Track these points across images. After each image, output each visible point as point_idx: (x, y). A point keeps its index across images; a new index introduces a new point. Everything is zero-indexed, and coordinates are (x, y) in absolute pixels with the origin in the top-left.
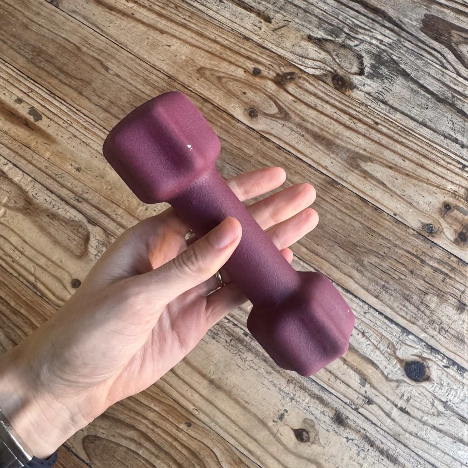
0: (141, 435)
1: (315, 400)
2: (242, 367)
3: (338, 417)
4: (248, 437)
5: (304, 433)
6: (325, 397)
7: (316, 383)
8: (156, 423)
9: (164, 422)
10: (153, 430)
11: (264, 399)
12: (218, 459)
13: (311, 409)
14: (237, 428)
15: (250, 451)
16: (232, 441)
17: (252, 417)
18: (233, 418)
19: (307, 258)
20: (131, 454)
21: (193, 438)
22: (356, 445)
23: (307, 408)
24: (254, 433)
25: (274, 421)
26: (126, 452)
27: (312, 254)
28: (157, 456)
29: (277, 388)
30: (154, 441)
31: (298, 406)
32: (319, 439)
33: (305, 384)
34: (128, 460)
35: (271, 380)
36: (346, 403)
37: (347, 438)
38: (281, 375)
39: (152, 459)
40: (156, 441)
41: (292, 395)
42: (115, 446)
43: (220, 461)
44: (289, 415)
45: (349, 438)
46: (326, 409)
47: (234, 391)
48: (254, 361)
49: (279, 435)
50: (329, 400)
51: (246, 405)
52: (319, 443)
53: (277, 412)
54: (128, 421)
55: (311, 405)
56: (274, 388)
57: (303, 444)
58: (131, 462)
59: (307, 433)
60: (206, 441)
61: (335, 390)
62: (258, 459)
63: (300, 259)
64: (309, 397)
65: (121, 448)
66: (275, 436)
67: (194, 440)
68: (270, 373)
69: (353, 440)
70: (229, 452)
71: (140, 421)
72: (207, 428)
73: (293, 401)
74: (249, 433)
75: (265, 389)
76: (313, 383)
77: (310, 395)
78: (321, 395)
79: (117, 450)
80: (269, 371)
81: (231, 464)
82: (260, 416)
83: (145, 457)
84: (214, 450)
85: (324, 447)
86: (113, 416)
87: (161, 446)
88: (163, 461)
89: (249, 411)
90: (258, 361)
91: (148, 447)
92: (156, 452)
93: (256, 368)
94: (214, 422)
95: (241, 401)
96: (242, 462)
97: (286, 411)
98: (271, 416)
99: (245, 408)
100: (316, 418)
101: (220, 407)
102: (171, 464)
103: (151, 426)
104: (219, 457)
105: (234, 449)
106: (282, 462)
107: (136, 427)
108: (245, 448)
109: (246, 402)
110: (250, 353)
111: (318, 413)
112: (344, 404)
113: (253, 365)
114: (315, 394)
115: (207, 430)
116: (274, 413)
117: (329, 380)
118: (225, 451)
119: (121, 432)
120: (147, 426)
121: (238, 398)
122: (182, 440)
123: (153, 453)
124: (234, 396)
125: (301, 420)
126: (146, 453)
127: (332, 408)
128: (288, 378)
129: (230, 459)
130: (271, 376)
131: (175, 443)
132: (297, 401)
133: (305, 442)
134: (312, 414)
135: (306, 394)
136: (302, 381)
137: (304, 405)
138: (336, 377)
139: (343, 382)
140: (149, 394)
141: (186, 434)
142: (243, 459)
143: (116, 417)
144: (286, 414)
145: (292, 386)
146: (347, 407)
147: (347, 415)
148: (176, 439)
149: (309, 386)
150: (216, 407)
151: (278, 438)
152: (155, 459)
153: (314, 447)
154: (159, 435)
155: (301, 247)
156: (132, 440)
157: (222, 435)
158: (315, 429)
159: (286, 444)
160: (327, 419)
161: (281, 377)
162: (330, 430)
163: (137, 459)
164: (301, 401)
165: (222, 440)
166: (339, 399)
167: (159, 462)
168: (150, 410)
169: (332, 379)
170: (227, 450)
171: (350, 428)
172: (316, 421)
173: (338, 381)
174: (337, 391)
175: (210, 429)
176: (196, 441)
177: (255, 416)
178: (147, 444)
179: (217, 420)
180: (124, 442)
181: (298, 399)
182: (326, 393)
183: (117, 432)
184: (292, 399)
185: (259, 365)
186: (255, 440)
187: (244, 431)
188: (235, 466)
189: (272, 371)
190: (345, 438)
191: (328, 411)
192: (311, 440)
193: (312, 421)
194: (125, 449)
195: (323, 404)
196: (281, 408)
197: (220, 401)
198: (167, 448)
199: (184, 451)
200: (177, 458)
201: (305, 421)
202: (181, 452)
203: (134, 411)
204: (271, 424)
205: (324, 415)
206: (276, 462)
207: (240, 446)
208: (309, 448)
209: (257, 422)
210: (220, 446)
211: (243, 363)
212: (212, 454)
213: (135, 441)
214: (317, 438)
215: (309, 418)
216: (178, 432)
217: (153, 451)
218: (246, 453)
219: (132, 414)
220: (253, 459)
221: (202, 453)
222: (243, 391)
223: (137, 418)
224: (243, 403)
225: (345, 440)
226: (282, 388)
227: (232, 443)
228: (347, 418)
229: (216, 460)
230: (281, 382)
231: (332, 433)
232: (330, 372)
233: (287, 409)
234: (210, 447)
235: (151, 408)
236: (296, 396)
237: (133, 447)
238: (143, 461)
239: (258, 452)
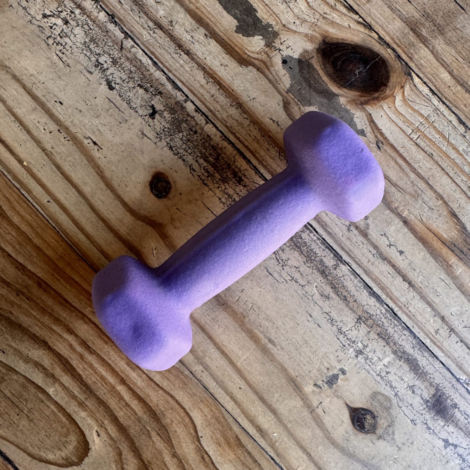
0: (57, 360)
1: (401, 363)
2: (276, 275)
3: (437, 400)
4: (261, 404)
5: (368, 417)
6: (423, 360)
7: (411, 332)
8: (90, 344)
9: (106, 347)
10: (82, 357)
11: (306, 342)
12: (196, 432)
13: (391, 377)
14: (242, 384)
15: (260, 430)
16: (230, 405)
17: (276, 371)
18: (239, 364)
19: (448, 93)
20: (33, 390)
21: (158, 385)
22: (460, 456)
23: (383, 374)
24: (274, 399)
25: (315, 385)
26: (24, 386)
27: (459, 88)
28: (81, 405)
29: (335, 327)
30: (80, 375)
31: (368, 367)
32: (393, 433)
33: (390, 330)
34: (26, 400)
35: (327, 310)
36: (458, 380)
37: (446, 441)
38: (347, 305)
39: (72, 408)
40: (84, 377)
41: (360, 345)
42: (4, 371)
43: (200, 434)
44: (347, 380)
45: (451, 441)
46: (417, 383)
47: (252, 316)
48: (302, 269)
49: (319, 411)
50: (429, 369)
51: (270, 346)
52: (393, 439)
53: (325, 371)
54: (37, 330)
55: (392, 370)
56: (330, 325)
57: (361, 436)
58: (30, 405)
59: (374, 417)
60: (181, 396)
61: (443, 352)
62: (272, 446)
63: (434, 93)
64: (392, 356)
65: (15, 377)
66: (312, 411)
67: (156, 387)
68: (328, 298)
69: (456, 446)
70: (219, 422)
71: (60, 335)
72: (187, 372)
73: (360, 357)
74: (265, 397)
75: (312, 325)
76: (406, 332)
77: (395, 353)
78: (416, 355)
79: (6, 378)
80: (326, 293)
81: (219, 445)
82: (291, 371)
83: (59, 402)
84: (191, 414)
85: (400, 449)
86: (8, 315)
87: (93, 387)
88: (92, 415)
89: (272, 358)
90: (309, 271)
91: (67, 385)
92: (82, 397)
93: (303, 283)
94: (202, 364)
95: (261, 336)
96: (241, 445)
97: (343, 372)
98: (312, 375)
99: (264, 350)
100: (396, 395)
101: (217, 340)
102: (106, 422)
103: (79, 349)
104: (199, 428)
105: (230, 420)
106: (316, 458)
107: (50, 344)
108: (252, 421)
109: (270, 340)
110: (296, 254)
111: (402, 388)
112: (454, 381)
113: (297, 276)
114: (404, 352)
115: (186, 376)
116: (319, 370)
117: (437, 332)
118: (213, 421)
119: (18, 347)
120: (71, 346)
121: (256, 331)
122: (134, 384)
123: (74, 397)
124: (248, 326)
125: (368, 393)
126: (62, 394)
127: (431, 384)
128: (360, 313)
129: (219, 436)
130: (327, 302)
131: (120, 388)
132: (366, 359)
133: (367, 432)
134: (391, 386)
135: (387, 348)
136: (386, 324)
137: (379, 368)
138: (452, 330)
139: (461, 341)
140: (84, 289)
141: (144, 376)
142: (244, 439)
143: (13, 318)
144: (341, 376)
145: (363, 329)
146: (459, 386)
147: (456, 401)
148: (123, 382)
149: (396, 336)
150: (210, 338)
151: (318, 416)
152: (77, 409)
153: (381, 444)
154: (91, 366)
155: (442, 69)
156: (38, 365)
157: (212, 391)
158: (390, 414)
159: (330, 429)
160: (417, 401)
161: (346, 310)
162: (418, 421)
163: (42, 401)
164: (376, 358)
165: (210, 401)
166: (448, 369)
167: (83, 414)
168: (82, 319)
169: (444, 332)
170: (217, 419)
171: (457, 425)
172: (395, 401)
173: (454, 338)
174: (446, 355)
175: (191, 376)
176: (161, 392)
177: (284, 369)
178: (66, 379)
179: (207, 360)
180: (21, 367)
181: (370, 356)
182: (426, 354)
183: (11, 347)
184: (359, 352)
185: (310, 278)
186: (274, 412)
187: (256, 393)
188: (227, 449)
189: (332, 295)
190: (443, 440)
191: (423, 387)
192: (379, 431)
193: (388, 399)
194: (22, 380)
195: (416, 374)
196: (334, 363)
197: (221, 330)
198: (102, 392)
199: (135, 404)
200: (120, 414)
201: (375, 395)
202: (127, 405)
203: (51, 315)
204: (309, 389)
205: (413, 392)
206: (305, 457)
207: (242, 416)
208: (371, 444)
209: (284, 380)
210: (206, 410)
211: (278, 268)
212: (187, 420)
213: (44, 368)
214: (391, 430)
215: (383, 392)
216: (128, 368)
217: (76, 393)
218: (252, 431)
219: (46, 320)
220: (263, 443)
221: (168, 414)
222: (268, 319)
223: (55, 328)
224: (264, 341)
225: (443, 443)
226: (344, 330)
227: (229, 408)
228: (455, 406)
229: (192, 431)
230: (345, 319)
231: (420, 427)
232: (443, 319)
233: (345, 368)
234: (186, 407)
235: (84, 315)
236: (368, 350)
237: (38, 378)
238: (52, 407)
239: (276, 433)
